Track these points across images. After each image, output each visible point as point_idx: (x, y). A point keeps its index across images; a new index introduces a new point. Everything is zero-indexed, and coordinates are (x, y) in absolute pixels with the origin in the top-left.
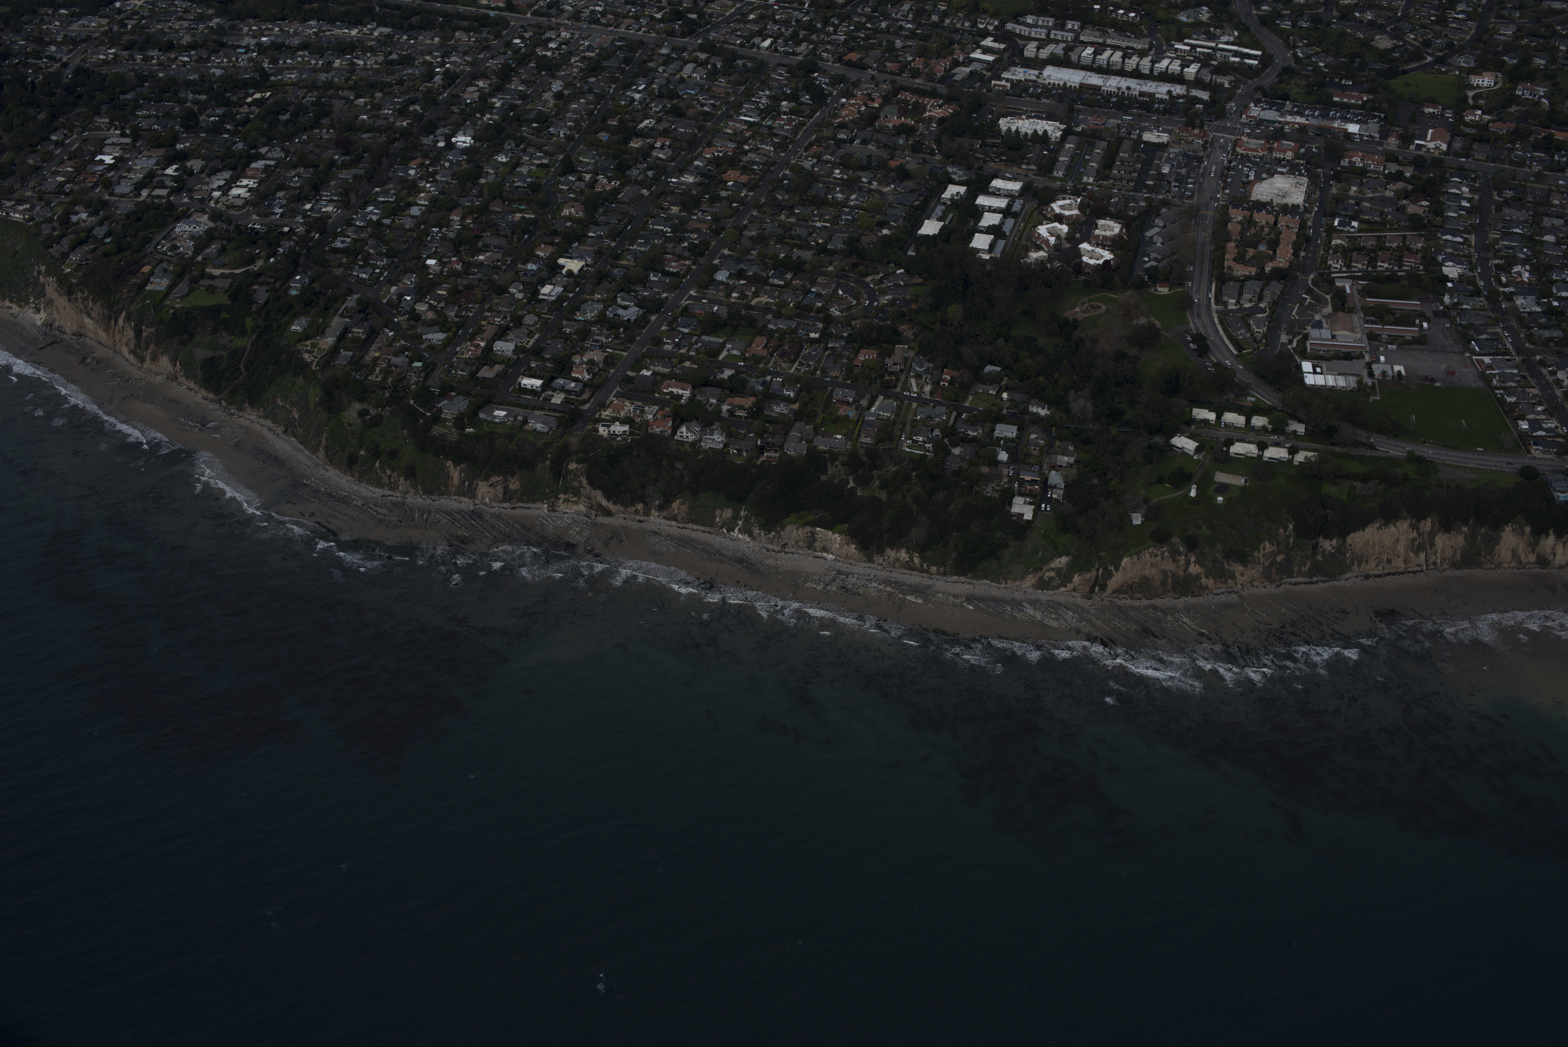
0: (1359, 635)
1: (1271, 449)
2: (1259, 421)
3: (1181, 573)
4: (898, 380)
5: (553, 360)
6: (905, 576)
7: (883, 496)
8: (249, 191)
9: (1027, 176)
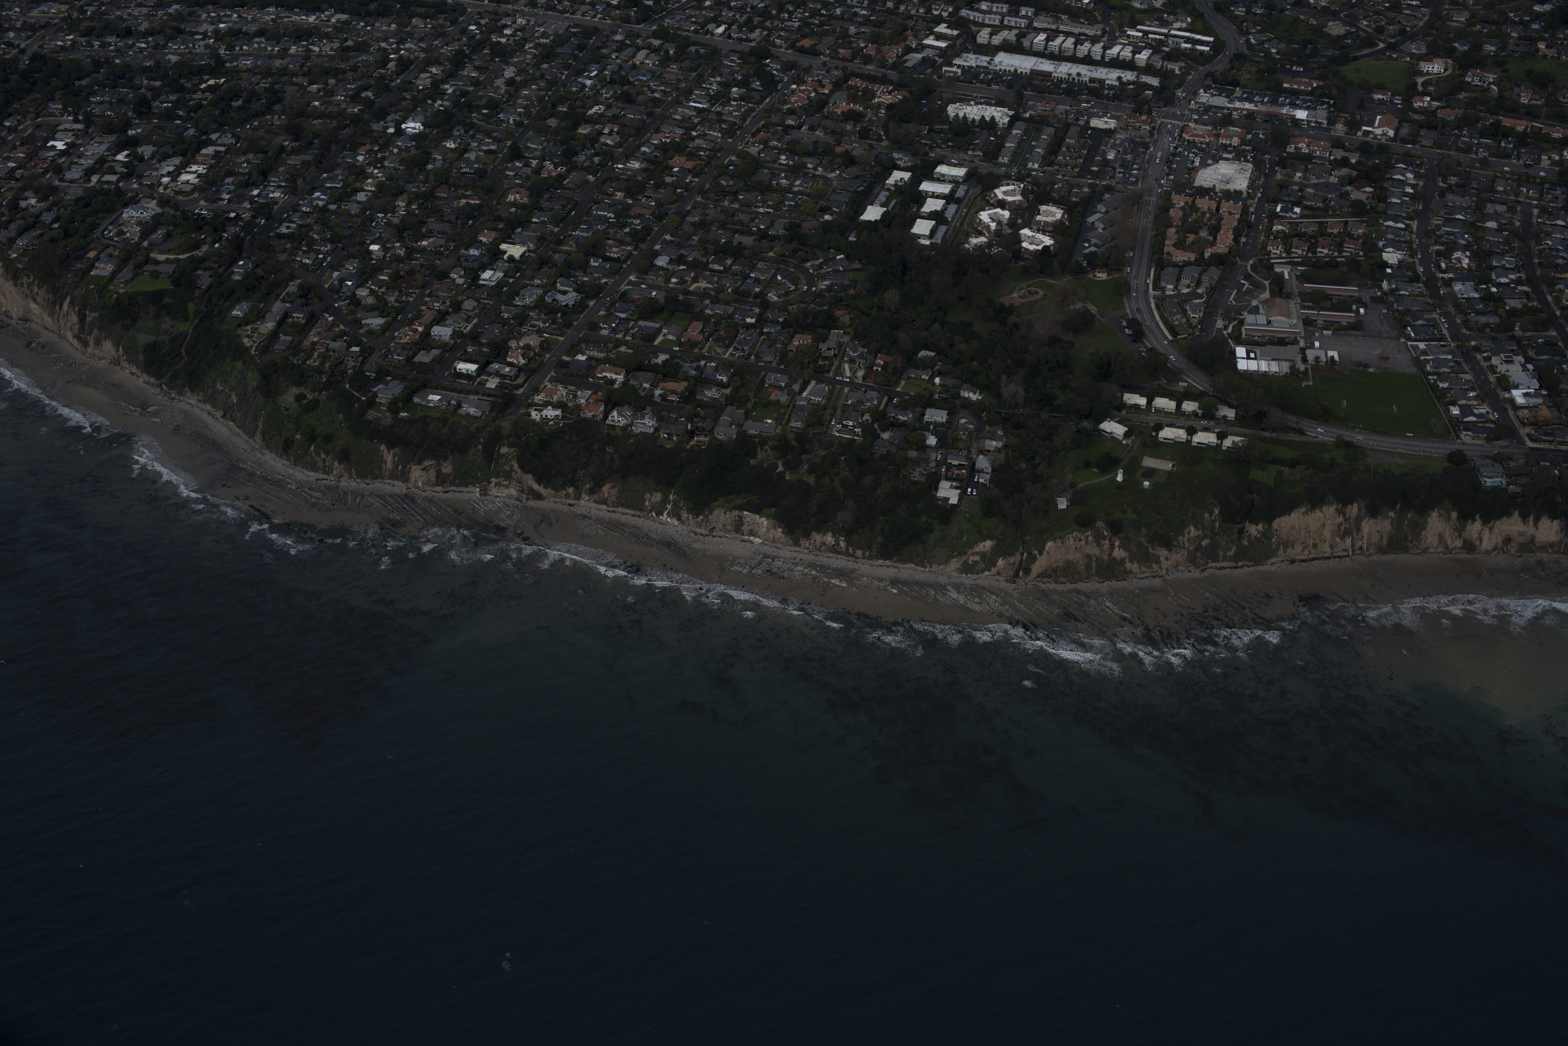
0: (1282, 619)
1: (1200, 434)
2: (1189, 406)
3: (1106, 558)
4: (831, 365)
5: (489, 345)
6: (831, 560)
7: (811, 480)
8: (198, 177)
9: (972, 162)
